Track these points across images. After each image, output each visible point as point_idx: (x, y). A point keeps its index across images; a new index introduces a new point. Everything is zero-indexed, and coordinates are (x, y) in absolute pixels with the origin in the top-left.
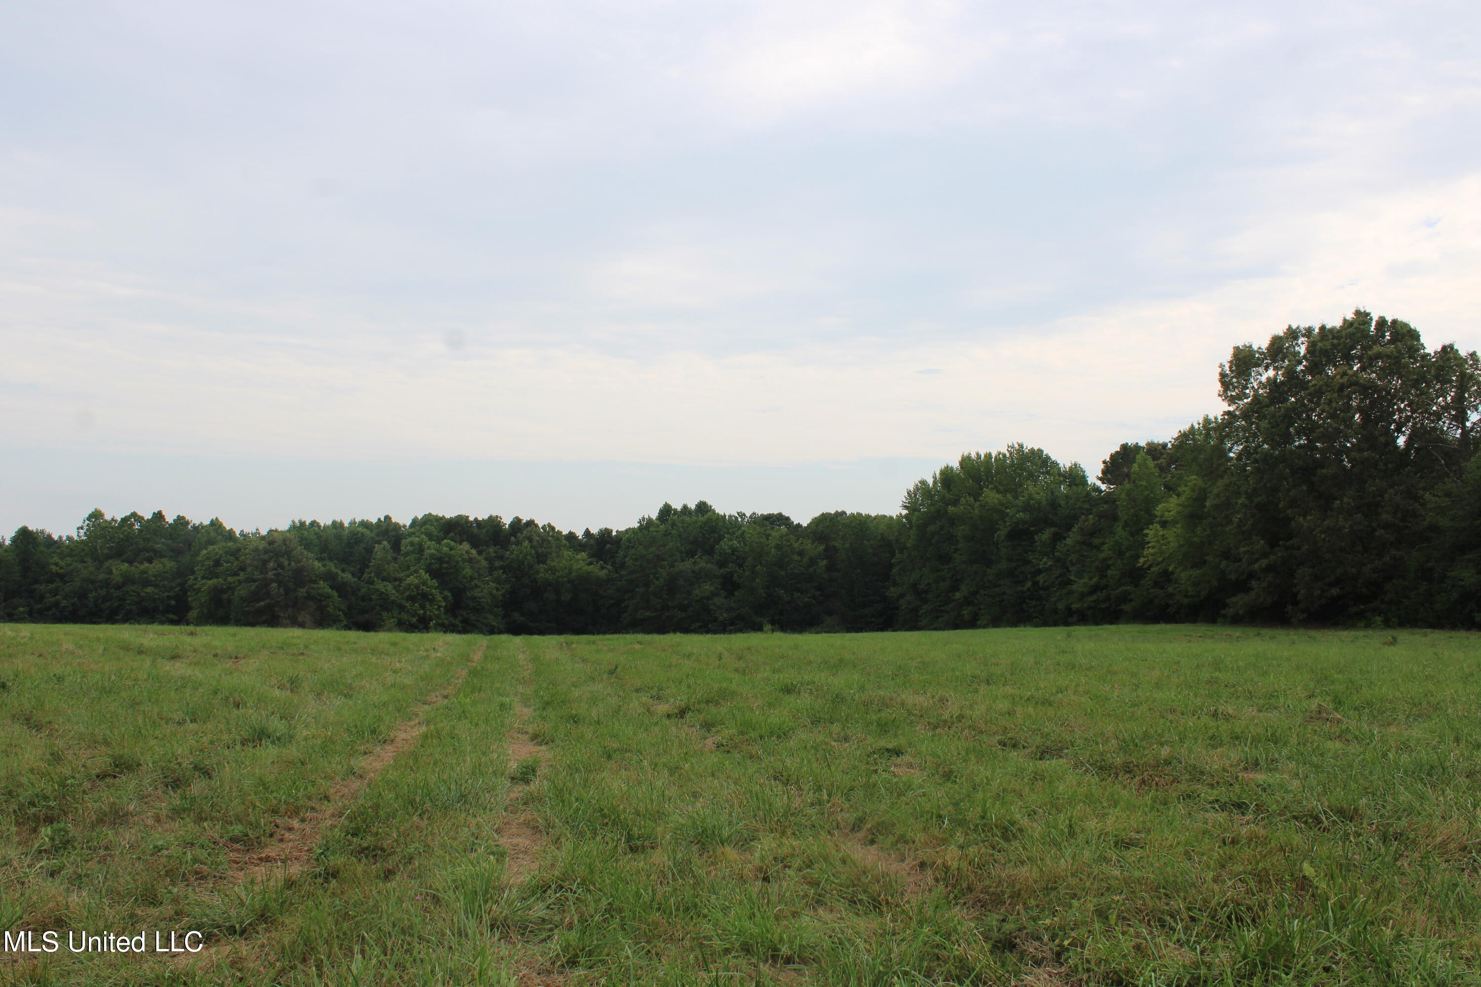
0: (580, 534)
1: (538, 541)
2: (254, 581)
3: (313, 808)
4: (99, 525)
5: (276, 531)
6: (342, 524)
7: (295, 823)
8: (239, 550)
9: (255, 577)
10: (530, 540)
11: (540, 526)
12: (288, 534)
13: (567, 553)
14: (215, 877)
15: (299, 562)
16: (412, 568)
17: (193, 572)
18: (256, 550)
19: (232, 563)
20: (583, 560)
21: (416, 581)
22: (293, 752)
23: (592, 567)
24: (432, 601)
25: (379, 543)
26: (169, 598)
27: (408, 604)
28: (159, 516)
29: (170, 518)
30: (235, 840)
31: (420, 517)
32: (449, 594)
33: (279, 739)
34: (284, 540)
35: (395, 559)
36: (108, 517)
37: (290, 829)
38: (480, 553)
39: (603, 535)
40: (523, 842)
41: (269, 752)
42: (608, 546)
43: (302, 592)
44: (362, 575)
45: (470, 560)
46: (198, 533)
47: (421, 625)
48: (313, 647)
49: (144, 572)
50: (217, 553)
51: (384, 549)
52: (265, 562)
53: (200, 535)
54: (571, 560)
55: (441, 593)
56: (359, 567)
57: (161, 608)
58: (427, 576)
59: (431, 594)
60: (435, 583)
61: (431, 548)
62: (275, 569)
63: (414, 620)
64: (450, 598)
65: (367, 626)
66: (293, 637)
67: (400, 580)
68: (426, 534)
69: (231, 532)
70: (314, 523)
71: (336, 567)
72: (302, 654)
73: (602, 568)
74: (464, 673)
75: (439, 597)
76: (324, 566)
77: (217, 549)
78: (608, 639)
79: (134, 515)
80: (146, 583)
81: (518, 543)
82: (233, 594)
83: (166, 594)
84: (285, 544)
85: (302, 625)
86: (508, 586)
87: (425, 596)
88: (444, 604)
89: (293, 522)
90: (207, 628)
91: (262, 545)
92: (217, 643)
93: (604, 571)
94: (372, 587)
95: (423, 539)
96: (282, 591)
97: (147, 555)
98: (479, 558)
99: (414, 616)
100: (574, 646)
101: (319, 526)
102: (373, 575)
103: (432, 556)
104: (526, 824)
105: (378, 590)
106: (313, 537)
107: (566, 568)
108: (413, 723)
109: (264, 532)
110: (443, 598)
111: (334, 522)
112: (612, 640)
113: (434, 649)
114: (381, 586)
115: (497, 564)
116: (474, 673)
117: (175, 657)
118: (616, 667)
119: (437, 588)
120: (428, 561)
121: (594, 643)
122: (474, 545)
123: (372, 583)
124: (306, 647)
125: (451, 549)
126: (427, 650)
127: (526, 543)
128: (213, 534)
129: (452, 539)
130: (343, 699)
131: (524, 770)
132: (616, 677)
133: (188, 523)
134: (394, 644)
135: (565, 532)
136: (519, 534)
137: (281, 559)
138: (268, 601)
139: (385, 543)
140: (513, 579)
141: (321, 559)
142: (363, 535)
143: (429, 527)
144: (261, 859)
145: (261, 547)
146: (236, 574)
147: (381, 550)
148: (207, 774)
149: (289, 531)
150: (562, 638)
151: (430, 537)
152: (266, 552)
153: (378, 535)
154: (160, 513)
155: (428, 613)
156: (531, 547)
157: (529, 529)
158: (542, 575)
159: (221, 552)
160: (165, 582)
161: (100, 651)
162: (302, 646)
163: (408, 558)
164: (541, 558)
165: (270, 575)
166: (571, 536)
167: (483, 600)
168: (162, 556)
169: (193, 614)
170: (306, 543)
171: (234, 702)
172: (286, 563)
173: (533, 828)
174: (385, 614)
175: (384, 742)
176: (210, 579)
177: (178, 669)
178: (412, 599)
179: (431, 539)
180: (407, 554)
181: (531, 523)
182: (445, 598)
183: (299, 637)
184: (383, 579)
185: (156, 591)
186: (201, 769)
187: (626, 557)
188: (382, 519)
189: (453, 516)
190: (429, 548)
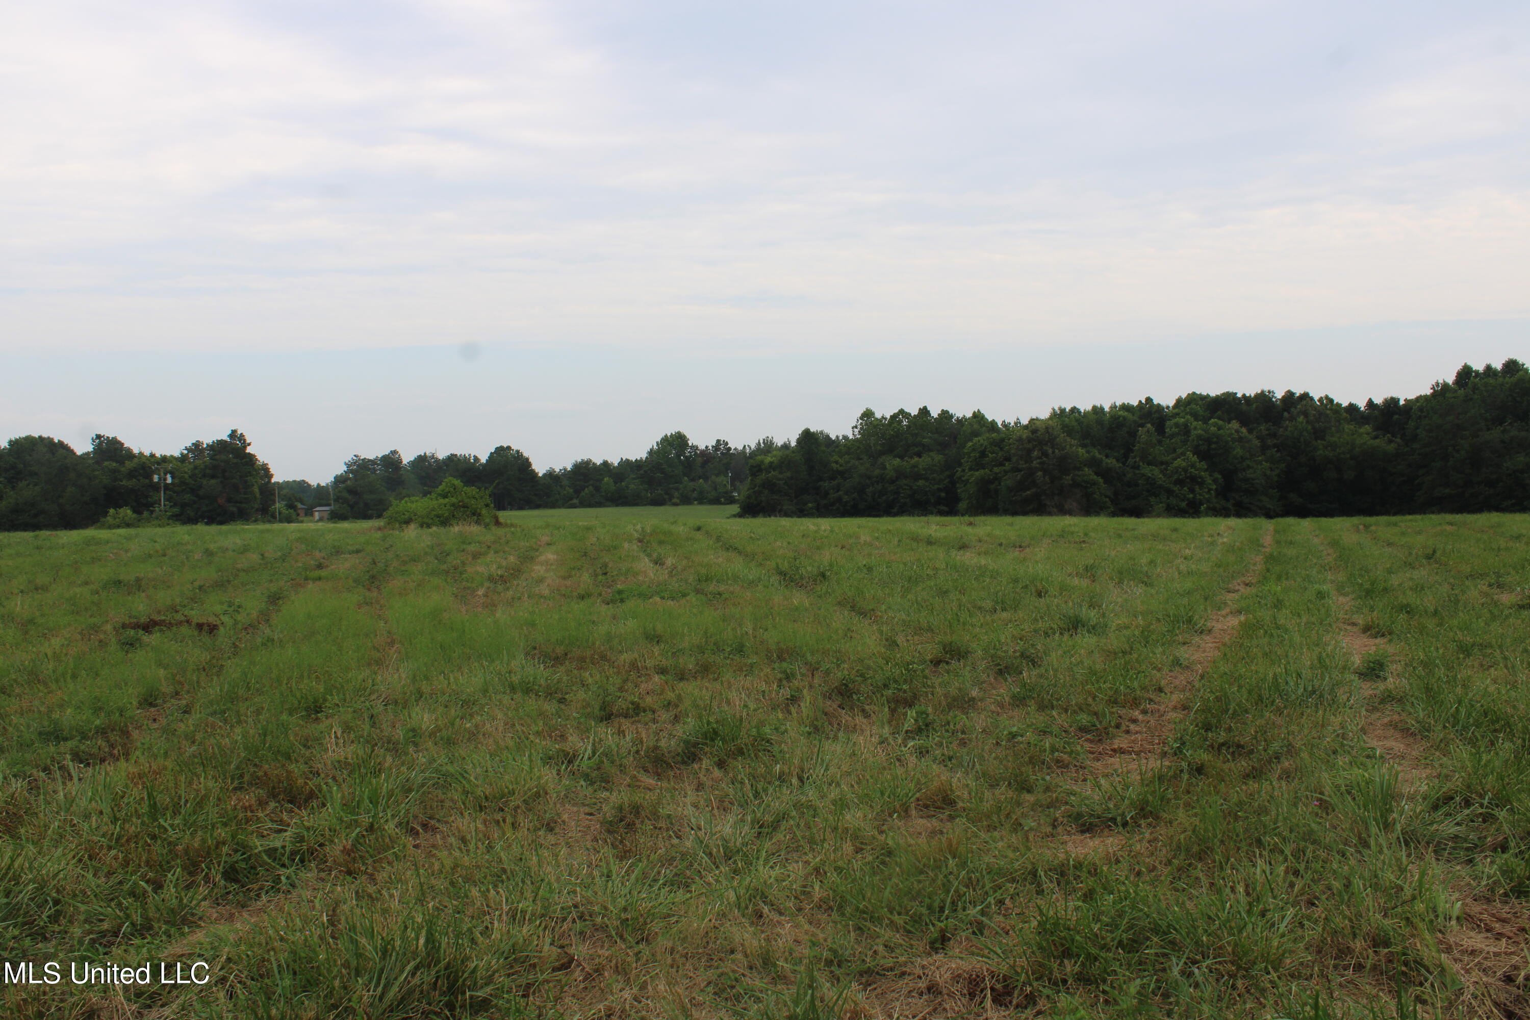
0: (1362, 404)
1: (1314, 415)
2: (1019, 470)
3: (1151, 700)
4: (871, 423)
5: (1037, 419)
6: (1102, 409)
7: (1136, 714)
8: (1002, 440)
9: (1020, 466)
10: (1305, 414)
11: (1316, 398)
12: (1050, 422)
13: (1348, 427)
14: (1076, 766)
15: (1063, 449)
16: (1179, 451)
17: (960, 465)
18: (1020, 439)
19: (997, 454)
20: (1368, 434)
21: (1184, 464)
22: (1114, 641)
23: (1378, 441)
24: (1202, 484)
25: (1142, 426)
26: (939, 490)
27: (1176, 488)
28: (924, 411)
29: (935, 413)
30: (1083, 729)
31: (1184, 396)
32: (1220, 477)
33: (1094, 628)
34: (1047, 428)
35: (1160, 442)
36: (878, 415)
37: (1134, 721)
38: (1250, 431)
39: (1389, 405)
40: (1398, 746)
41: (1086, 641)
42: (1396, 417)
43: (1067, 479)
44: (1127, 460)
45: (1241, 439)
46: (963, 425)
47: (1192, 510)
48: (1092, 534)
49: (914, 466)
50: (982, 445)
51: (1148, 431)
52: (1029, 451)
53: (964, 428)
54: (1353, 434)
55: (1211, 476)
56: (1122, 451)
57: (932, 501)
58: (1195, 459)
59: (1201, 477)
60: (1204, 465)
61: (1197, 429)
62: (1040, 458)
63: (1183, 504)
64: (1221, 481)
65: (1137, 512)
66: (1070, 525)
67: (1167, 464)
68: (1191, 414)
69: (993, 423)
70: (1074, 410)
71: (1100, 453)
72: (1084, 541)
73: (1390, 441)
74: (1259, 558)
75: (1209, 480)
76: (1088, 452)
77: (981, 440)
78: (1411, 520)
79: (902, 411)
80: (917, 476)
81: (1292, 419)
82: (1000, 484)
83: (936, 487)
84: (1048, 432)
85: (1070, 513)
86: (1283, 465)
87: (1194, 479)
88: (1214, 487)
89: (1054, 410)
90: (982, 518)
91: (1025, 434)
92: (997, 532)
93: (1393, 445)
94: (1137, 472)
95: (1188, 420)
96: (1047, 479)
97: (916, 449)
98: (1250, 437)
99: (1183, 500)
100: (1373, 528)
101: (1079, 412)
102: (1138, 459)
103: (1199, 437)
104: (1393, 725)
105: (1143, 475)
106: (1074, 424)
107: (1348, 443)
108: (1224, 612)
109: (1025, 421)
110: (1213, 481)
111: (1094, 408)
112: (1416, 521)
113: (1219, 534)
114: (1147, 470)
115: (1269, 442)
116: (1270, 559)
117: (963, 547)
118: (1434, 552)
119: (1206, 470)
120: (1195, 443)
121: (1395, 524)
122: (1243, 423)
123: (1138, 468)
124: (1086, 535)
125: (1219, 429)
126: (1212, 536)
127: (1301, 419)
128: (976, 426)
129: (1219, 418)
130: (1144, 588)
131: (1372, 665)
132: (1436, 562)
133: (951, 416)
134: (1175, 530)
135: (1345, 404)
136: (1292, 409)
137: (1045, 448)
138: (1034, 490)
139: (1149, 425)
140: (1289, 458)
141: (1084, 446)
142: (1125, 418)
143: (1194, 406)
144: (1114, 750)
145: (1024, 436)
146: (1002, 464)
147: (1145, 433)
148: (1034, 662)
149: (1051, 418)
150: (1356, 520)
151: (1196, 416)
152: (1030, 440)
153: (1140, 417)
154: (925, 408)
155: (1198, 497)
156: (1307, 422)
157: (1304, 402)
158: (1321, 452)
159: (986, 443)
160: (935, 475)
161: (896, 542)
162: (1081, 534)
163: (1173, 441)
164: (1319, 434)
165: (1035, 464)
166: (1352, 408)
167: (1257, 481)
168: (930, 450)
169: (962, 505)
170: (1068, 430)
171: (1036, 591)
172: (1050, 451)
173: (1402, 730)
174: (1153, 500)
175: (1201, 633)
176: (977, 470)
177: (969, 558)
178: (1180, 482)
179: (1196, 419)
180: (1173, 436)
181: (1305, 396)
182: (1215, 481)
183: (1075, 525)
184: (1149, 464)
185: (927, 484)
186: (1027, 657)
187: (1418, 428)
188: (1144, 401)
189: (1219, 394)
190: (1195, 428)
